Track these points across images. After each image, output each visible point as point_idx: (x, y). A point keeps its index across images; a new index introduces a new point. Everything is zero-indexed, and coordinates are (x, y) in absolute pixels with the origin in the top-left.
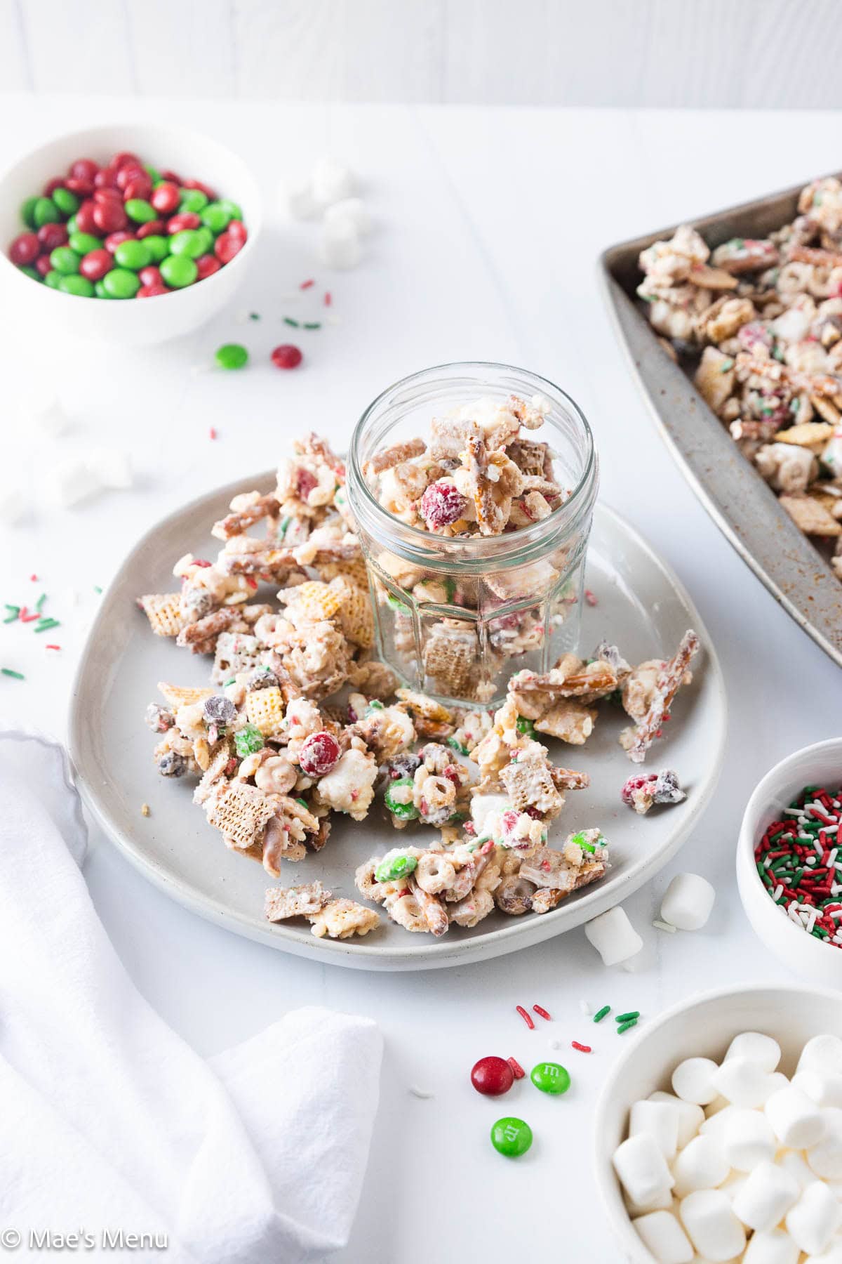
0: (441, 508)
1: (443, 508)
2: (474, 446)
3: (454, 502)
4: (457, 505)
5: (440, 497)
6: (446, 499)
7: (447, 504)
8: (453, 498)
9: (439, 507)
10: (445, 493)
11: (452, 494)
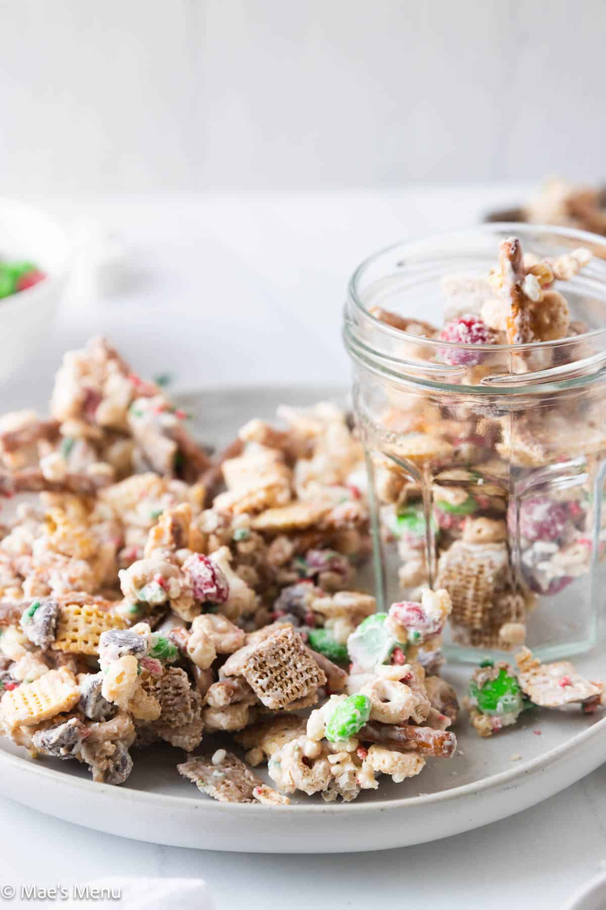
0: (463, 340)
1: (466, 342)
2: (510, 245)
3: (480, 334)
4: (483, 339)
5: (462, 328)
6: (470, 331)
7: (472, 336)
8: (479, 330)
9: (460, 340)
10: (469, 325)
11: (477, 326)
